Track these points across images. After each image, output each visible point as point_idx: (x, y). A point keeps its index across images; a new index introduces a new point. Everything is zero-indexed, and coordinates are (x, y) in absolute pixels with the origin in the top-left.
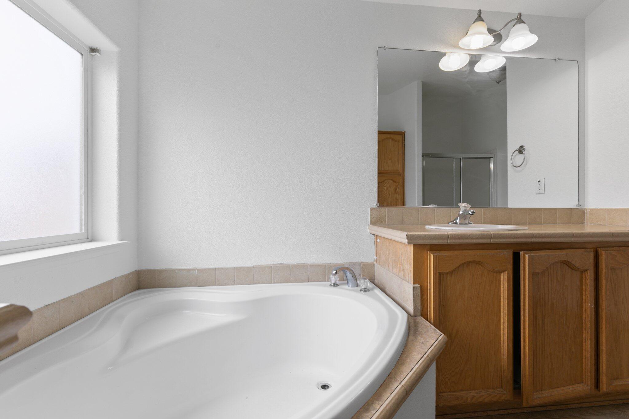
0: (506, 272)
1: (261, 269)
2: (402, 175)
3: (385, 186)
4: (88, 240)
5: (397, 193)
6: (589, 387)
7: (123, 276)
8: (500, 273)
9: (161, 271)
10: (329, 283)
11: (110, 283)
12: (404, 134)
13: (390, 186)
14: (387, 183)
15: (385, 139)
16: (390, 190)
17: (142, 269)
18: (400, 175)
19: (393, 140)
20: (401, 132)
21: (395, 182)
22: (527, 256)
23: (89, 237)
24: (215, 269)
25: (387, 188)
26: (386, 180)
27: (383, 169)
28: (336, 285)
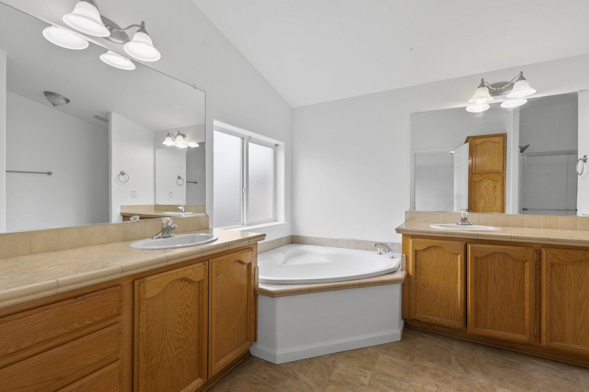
0: (460, 255)
1: (343, 240)
2: (502, 174)
3: (483, 185)
4: (274, 221)
5: (496, 191)
6: (528, 338)
7: (286, 237)
8: (457, 254)
9: (300, 237)
10: (377, 252)
11: (281, 239)
12: (505, 136)
13: (488, 184)
14: (485, 182)
15: (484, 142)
16: (488, 188)
17: (293, 235)
18: (500, 174)
19: (492, 142)
20: (502, 134)
21: (493, 181)
22: (470, 246)
23: (275, 220)
24: (322, 238)
25: (485, 187)
26: (484, 179)
27: (481, 169)
28: (380, 254)
